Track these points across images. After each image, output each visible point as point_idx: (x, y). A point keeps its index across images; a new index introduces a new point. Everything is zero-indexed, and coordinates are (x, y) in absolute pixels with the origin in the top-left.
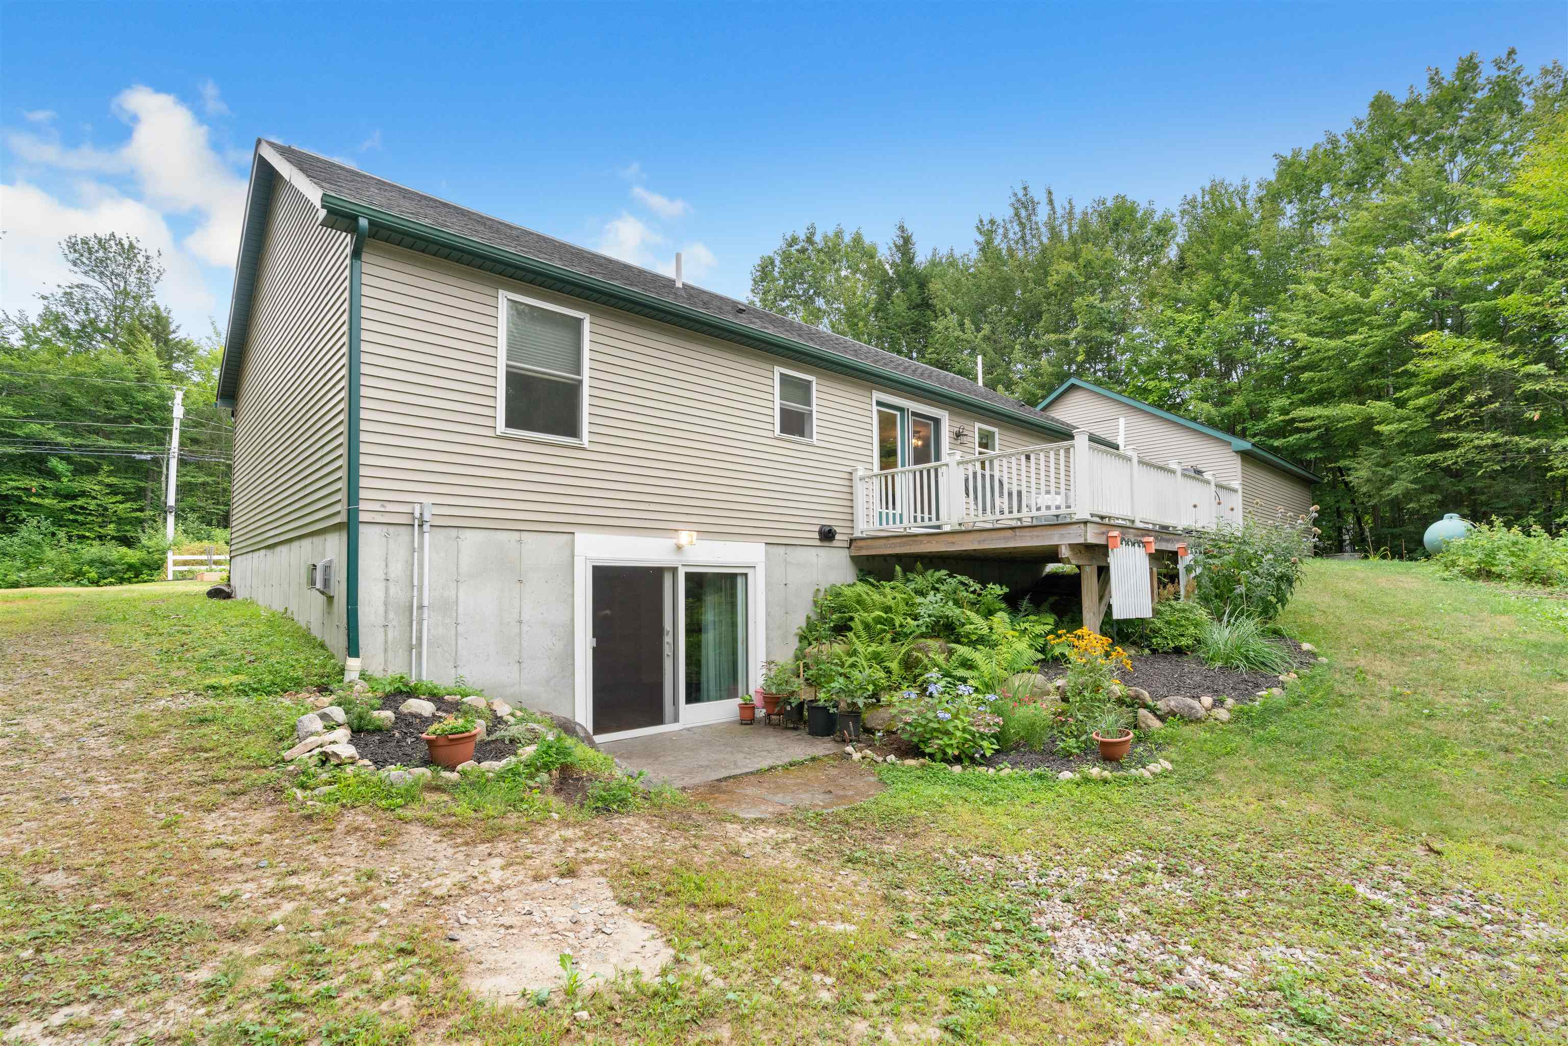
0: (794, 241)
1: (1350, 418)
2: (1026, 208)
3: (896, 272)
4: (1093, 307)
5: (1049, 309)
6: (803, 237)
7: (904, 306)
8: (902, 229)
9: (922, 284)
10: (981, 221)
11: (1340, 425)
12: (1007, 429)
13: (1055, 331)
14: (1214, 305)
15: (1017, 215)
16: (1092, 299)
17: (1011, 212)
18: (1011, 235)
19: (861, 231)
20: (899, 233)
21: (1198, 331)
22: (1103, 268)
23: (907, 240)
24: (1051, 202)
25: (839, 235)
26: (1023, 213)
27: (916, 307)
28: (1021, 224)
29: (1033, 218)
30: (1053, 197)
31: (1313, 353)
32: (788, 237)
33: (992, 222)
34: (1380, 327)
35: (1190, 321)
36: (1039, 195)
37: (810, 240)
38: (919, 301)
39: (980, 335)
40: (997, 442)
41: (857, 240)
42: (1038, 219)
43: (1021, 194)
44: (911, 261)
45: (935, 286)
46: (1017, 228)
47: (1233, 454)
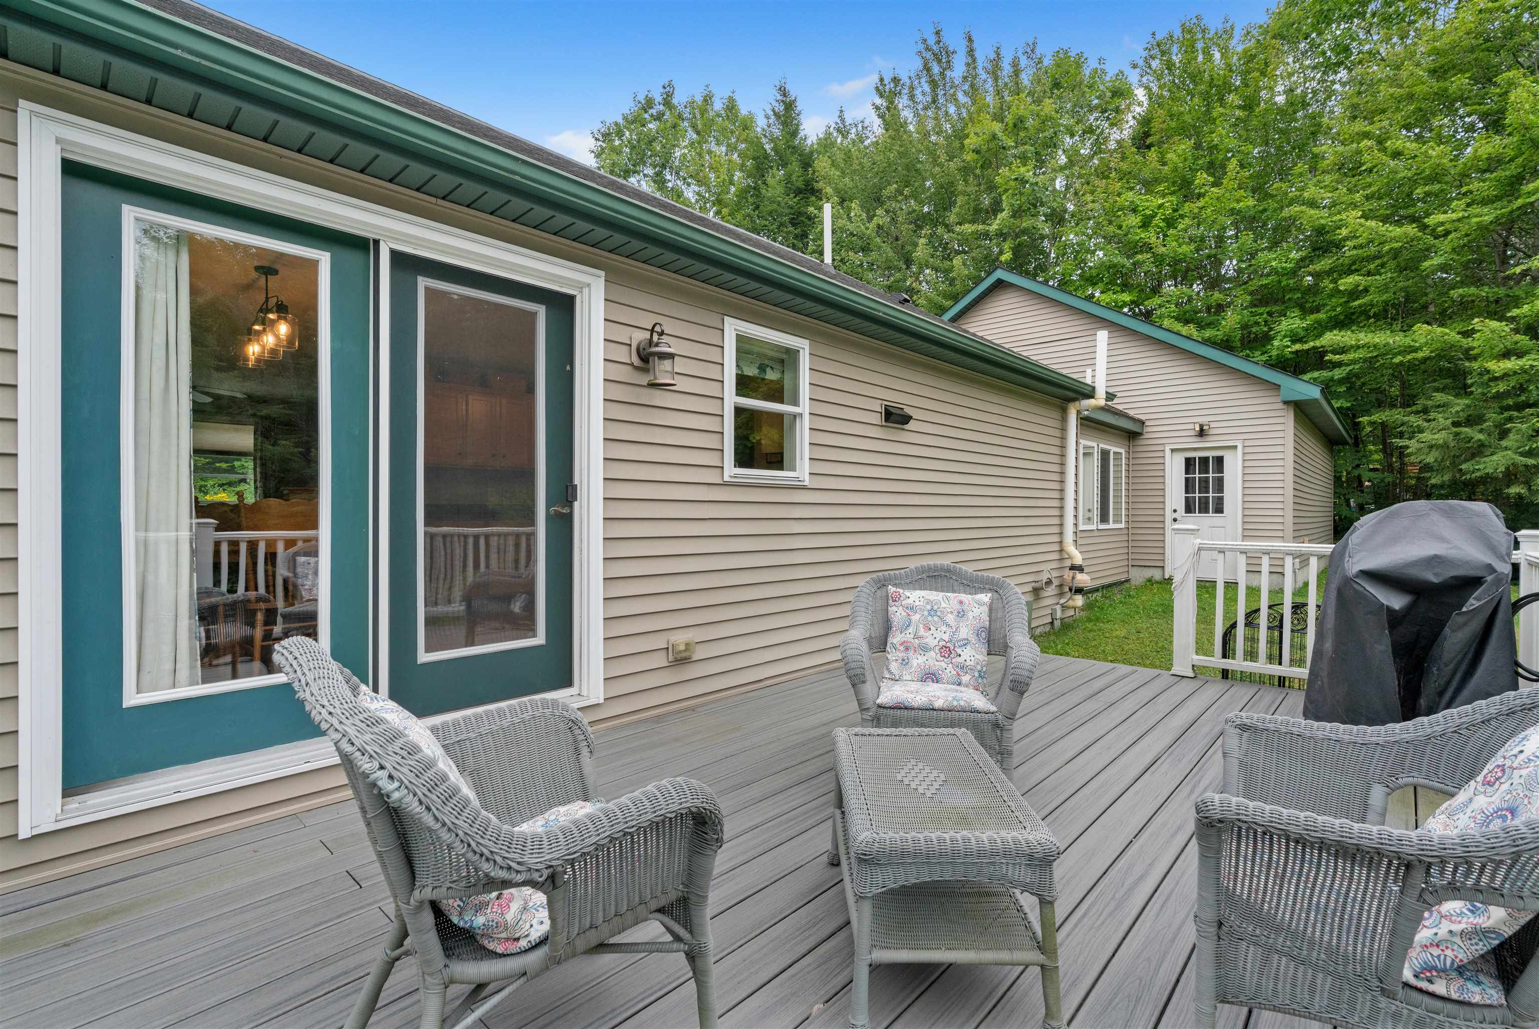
0: (649, 103)
1: (1416, 350)
2: (939, 61)
3: (774, 149)
4: (1022, 181)
5: (965, 189)
6: (658, 99)
7: (780, 190)
8: (784, 92)
9: (806, 163)
10: (882, 80)
11: (1397, 360)
12: (833, 340)
13: (973, 222)
14: (1202, 177)
15: (928, 69)
16: (1023, 169)
17: (918, 64)
18: (919, 97)
19: (736, 97)
20: (779, 97)
21: (1170, 223)
22: (1040, 131)
23: (789, 106)
24: (971, 52)
25: (708, 99)
26: (936, 69)
27: (798, 192)
28: (933, 84)
29: (948, 73)
30: (975, 45)
31: (1361, 247)
32: (641, 98)
33: (896, 80)
34: (1485, 202)
35: (1160, 206)
36: (955, 41)
37: (667, 102)
38: (800, 184)
39: (872, 225)
40: (805, 377)
41: (731, 107)
42: (953, 74)
43: (932, 40)
44: (794, 133)
45: (822, 165)
46: (927, 88)
47: (1281, 406)
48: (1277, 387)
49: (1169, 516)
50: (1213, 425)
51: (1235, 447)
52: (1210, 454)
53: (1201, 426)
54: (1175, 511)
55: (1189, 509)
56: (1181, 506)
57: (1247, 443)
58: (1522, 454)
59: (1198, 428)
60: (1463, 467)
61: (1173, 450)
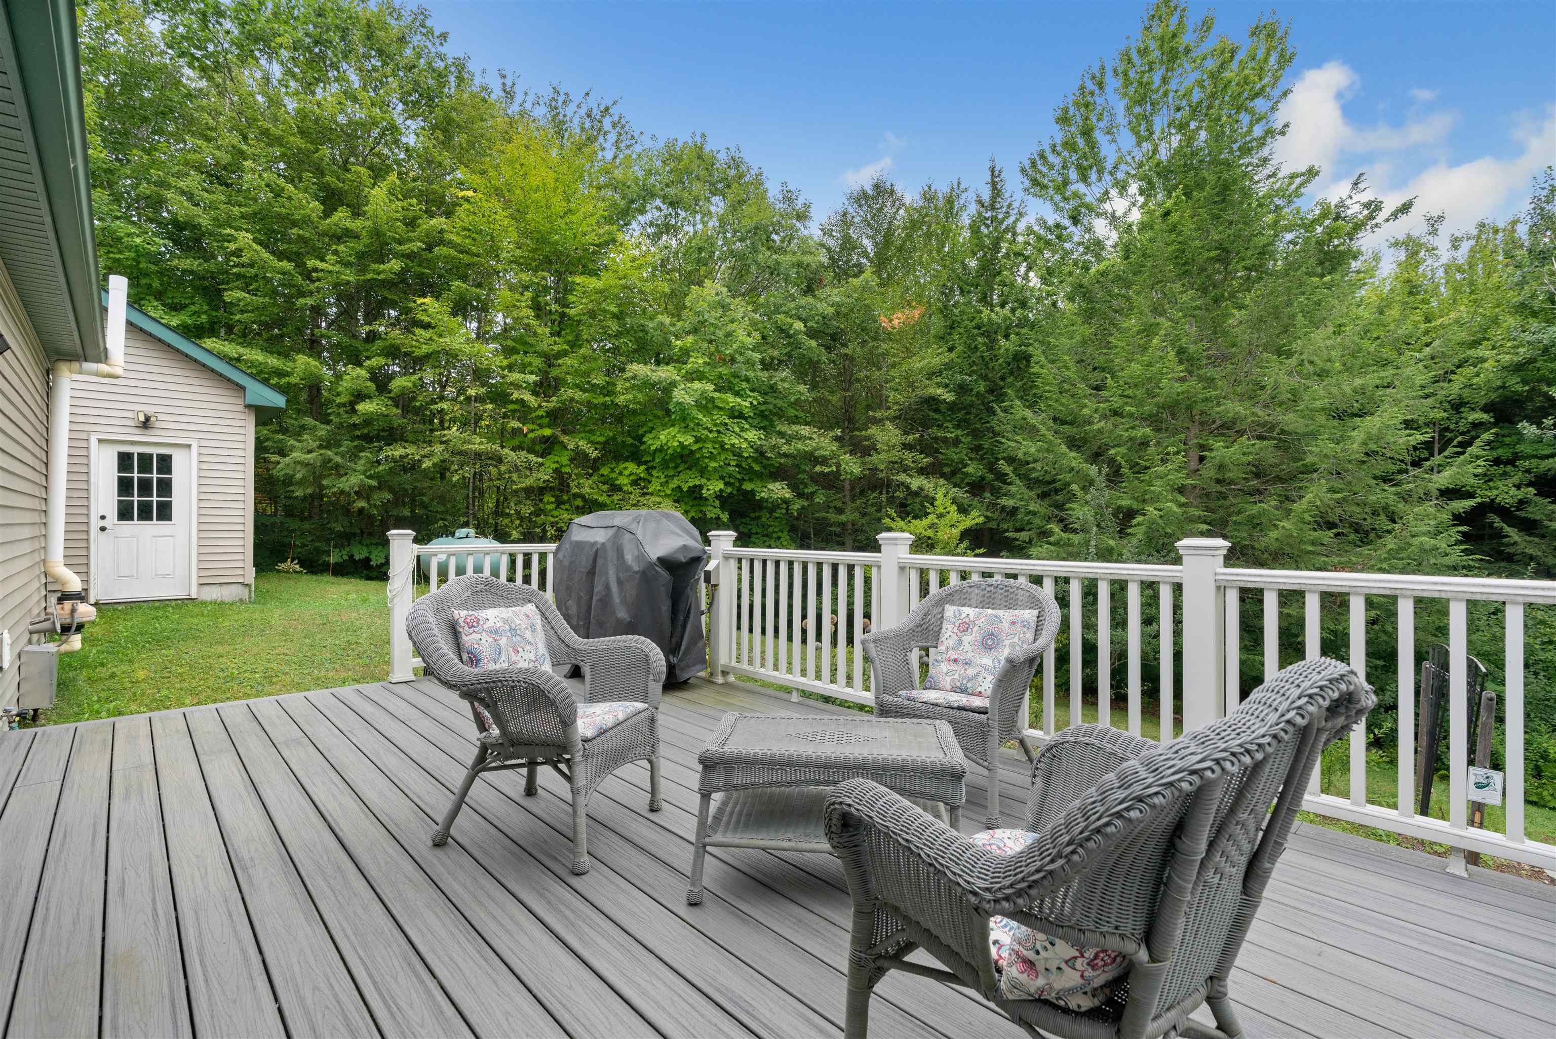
47: (241, 408)
48: (243, 388)
49: (95, 523)
50: (160, 417)
51: (189, 446)
52: (155, 451)
53: (147, 419)
54: (103, 517)
55: (125, 513)
56: (112, 512)
57: (204, 443)
58: (368, 477)
59: (142, 419)
60: (325, 482)
61: (100, 441)
